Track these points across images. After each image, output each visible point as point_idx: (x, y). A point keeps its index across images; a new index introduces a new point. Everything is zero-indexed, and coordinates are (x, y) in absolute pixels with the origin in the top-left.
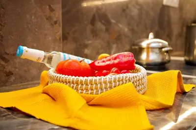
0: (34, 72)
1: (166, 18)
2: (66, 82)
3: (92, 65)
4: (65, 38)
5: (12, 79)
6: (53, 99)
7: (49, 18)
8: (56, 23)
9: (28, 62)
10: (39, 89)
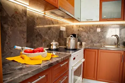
0: (18, 52)
1: (62, 34)
2: (26, 54)
3: (33, 50)
4: (27, 42)
5: (12, 54)
6: (23, 59)
7: (23, 37)
8: (25, 38)
9: (17, 49)
10: (20, 56)
